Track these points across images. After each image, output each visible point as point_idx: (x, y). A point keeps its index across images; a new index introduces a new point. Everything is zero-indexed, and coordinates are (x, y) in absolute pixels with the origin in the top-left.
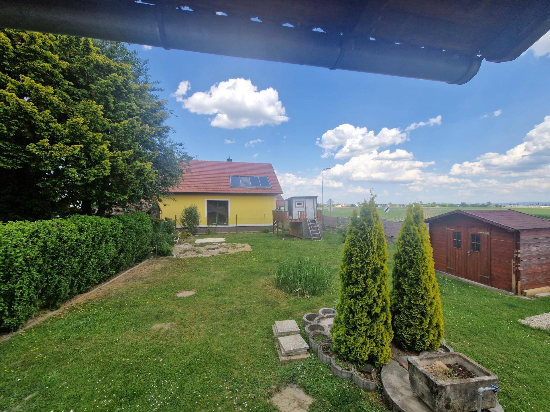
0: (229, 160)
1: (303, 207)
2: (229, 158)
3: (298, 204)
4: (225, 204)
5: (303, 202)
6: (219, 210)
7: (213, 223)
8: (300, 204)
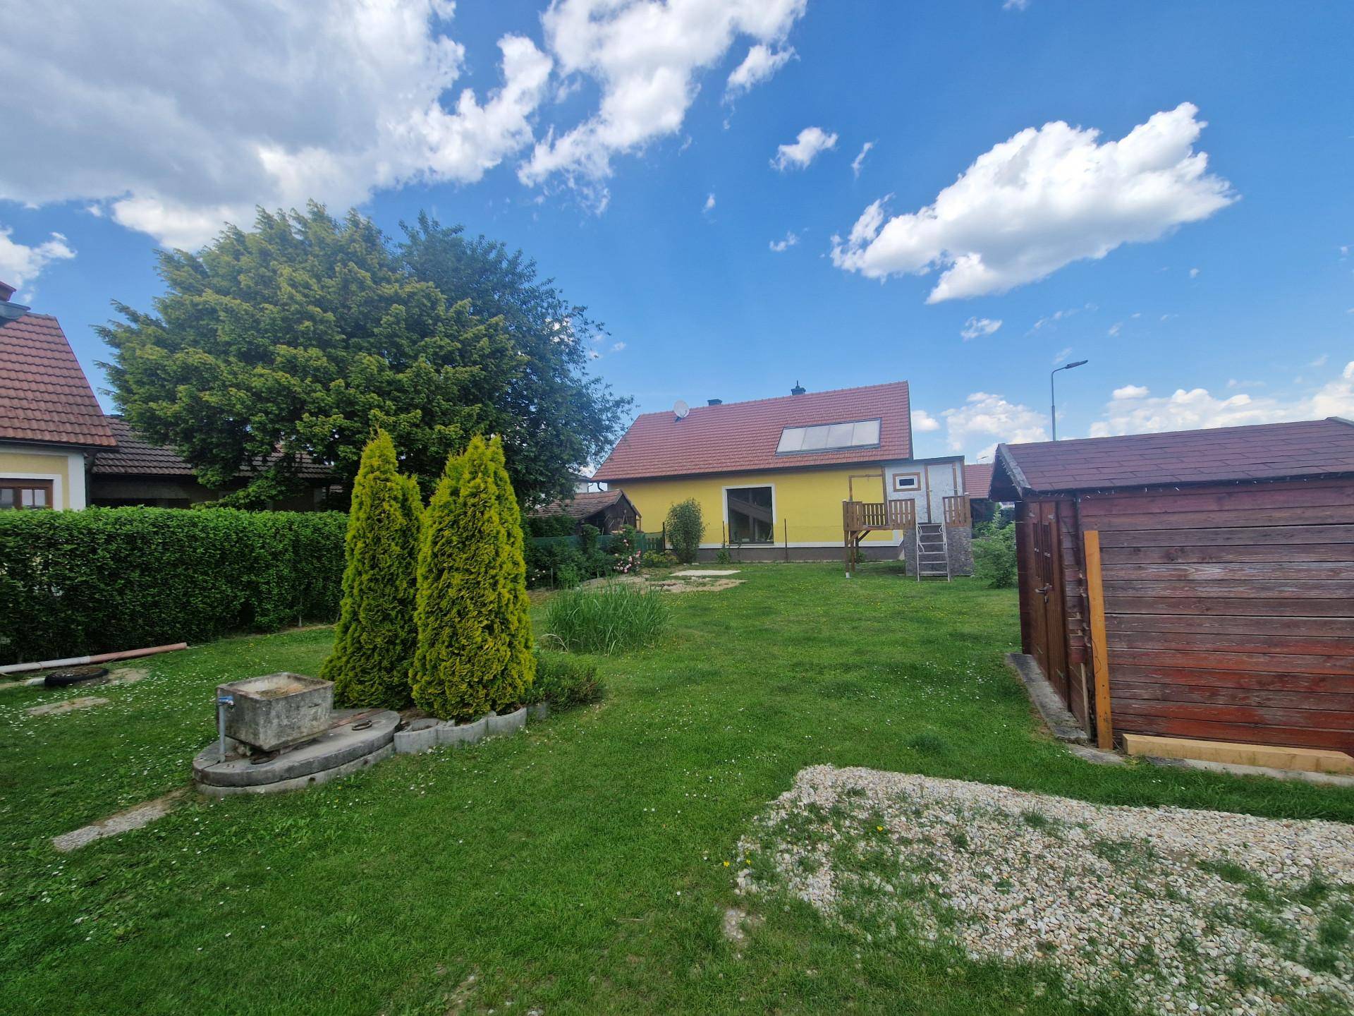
0: (798, 391)
1: (919, 489)
2: (798, 387)
3: (903, 483)
4: (764, 497)
5: (918, 474)
6: (753, 511)
7: (744, 540)
8: (910, 482)
